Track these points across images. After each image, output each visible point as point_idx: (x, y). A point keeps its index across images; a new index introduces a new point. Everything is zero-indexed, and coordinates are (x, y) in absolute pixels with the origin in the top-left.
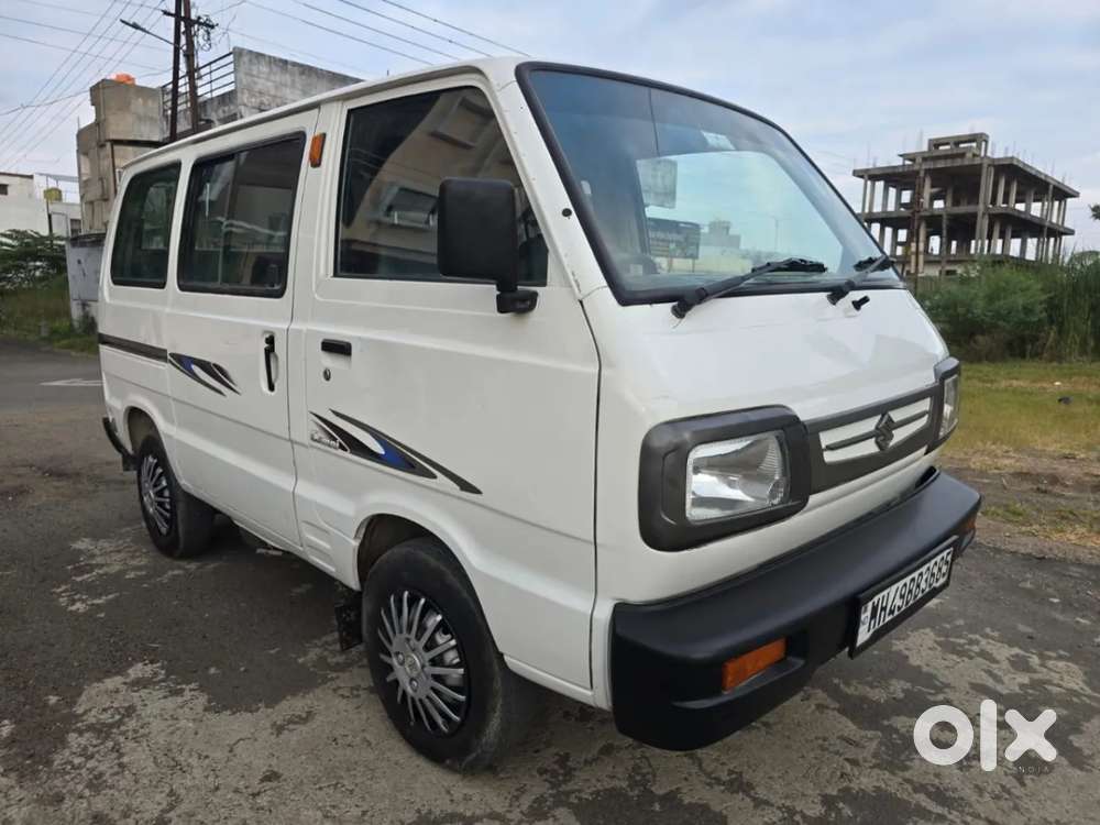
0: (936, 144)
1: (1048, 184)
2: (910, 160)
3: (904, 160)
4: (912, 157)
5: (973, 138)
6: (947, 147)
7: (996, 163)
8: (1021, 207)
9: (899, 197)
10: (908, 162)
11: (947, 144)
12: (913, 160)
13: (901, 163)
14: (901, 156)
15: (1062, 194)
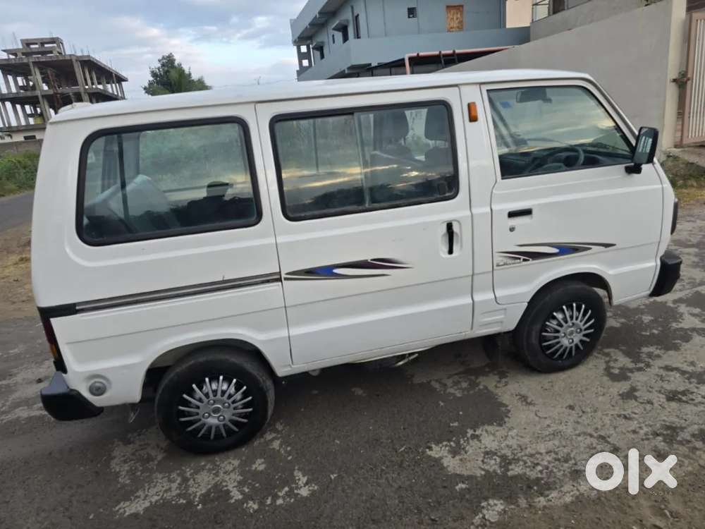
0: (28, 43)
1: (112, 73)
2: (13, 54)
3: (8, 54)
4: (14, 53)
5: (53, 41)
6: (37, 46)
7: (81, 59)
8: (100, 87)
9: (16, 82)
10: (12, 57)
11: (36, 44)
12: (15, 54)
13: (6, 57)
14: (4, 51)
15: (120, 80)
